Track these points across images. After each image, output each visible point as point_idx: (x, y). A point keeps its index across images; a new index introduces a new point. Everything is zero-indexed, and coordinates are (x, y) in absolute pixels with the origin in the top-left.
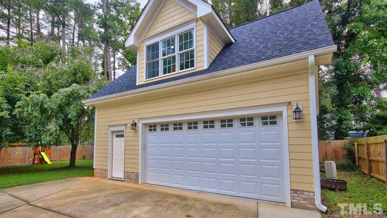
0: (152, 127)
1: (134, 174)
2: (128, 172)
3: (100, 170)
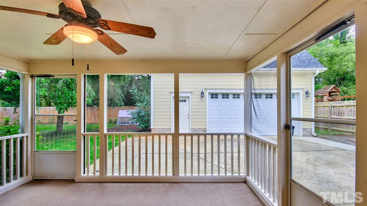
0: (214, 96)
1: (200, 130)
2: (194, 129)
3: (160, 129)
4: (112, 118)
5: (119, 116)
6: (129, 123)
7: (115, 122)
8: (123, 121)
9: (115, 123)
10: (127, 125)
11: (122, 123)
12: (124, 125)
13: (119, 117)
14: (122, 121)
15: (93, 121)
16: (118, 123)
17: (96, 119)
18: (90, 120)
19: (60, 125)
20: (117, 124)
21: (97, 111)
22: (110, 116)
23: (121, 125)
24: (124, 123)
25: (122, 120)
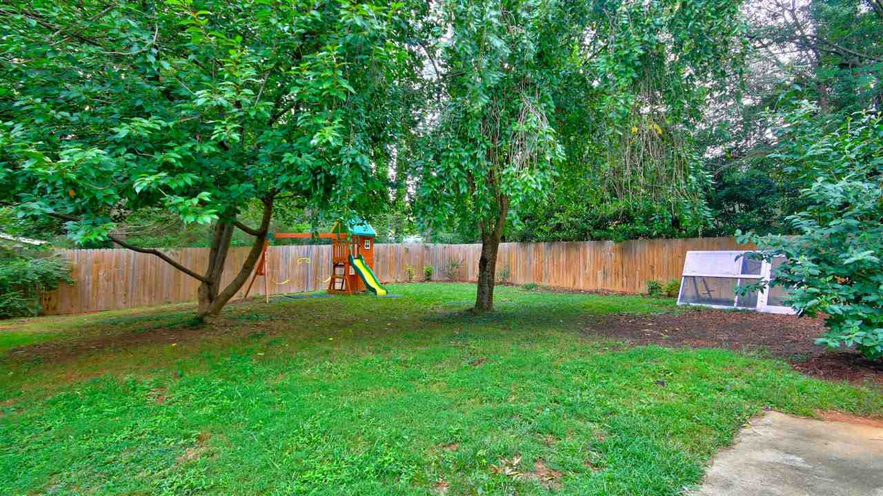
4: (660, 279)
5: (687, 271)
6: (730, 303)
7: (671, 295)
8: (700, 292)
9: (669, 296)
10: (721, 310)
11: (699, 299)
12: (710, 311)
13: (684, 274)
14: (697, 292)
15: (599, 287)
16: (682, 297)
17: (609, 279)
18: (591, 282)
19: (487, 289)
20: (678, 303)
21: (611, 255)
22: (653, 272)
23: (695, 308)
24: (704, 301)
25: (699, 288)
